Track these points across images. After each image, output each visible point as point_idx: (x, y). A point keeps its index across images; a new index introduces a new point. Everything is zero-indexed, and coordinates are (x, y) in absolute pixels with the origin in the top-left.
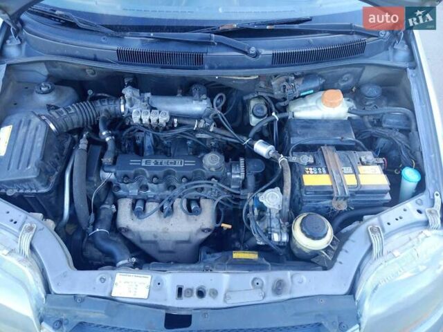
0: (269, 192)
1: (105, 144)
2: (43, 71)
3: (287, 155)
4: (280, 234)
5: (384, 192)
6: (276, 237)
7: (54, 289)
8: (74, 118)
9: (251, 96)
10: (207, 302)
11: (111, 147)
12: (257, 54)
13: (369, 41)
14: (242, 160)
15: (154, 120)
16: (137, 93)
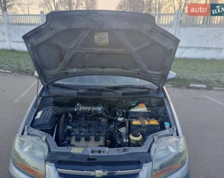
0: (122, 128)
1: (69, 118)
2: (52, 100)
3: (127, 118)
4: (126, 140)
5: (158, 126)
6: (124, 141)
7: (52, 150)
8: (61, 111)
9: (117, 107)
10: (101, 154)
11: (71, 118)
12: (117, 93)
13: (151, 91)
14: (114, 122)
15: (86, 109)
16: (81, 105)
